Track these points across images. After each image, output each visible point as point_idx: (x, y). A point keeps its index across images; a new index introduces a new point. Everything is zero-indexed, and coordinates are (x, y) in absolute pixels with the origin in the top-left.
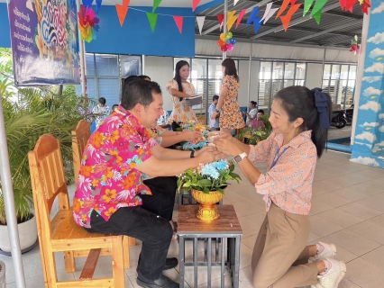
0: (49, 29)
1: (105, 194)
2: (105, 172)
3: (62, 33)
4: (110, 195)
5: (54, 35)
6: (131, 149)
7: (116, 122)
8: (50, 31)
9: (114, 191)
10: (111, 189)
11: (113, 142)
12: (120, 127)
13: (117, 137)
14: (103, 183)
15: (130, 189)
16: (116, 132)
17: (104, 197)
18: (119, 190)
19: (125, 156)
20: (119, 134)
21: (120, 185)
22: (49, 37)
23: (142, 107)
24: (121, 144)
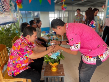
0: (2, 7)
1: (17, 65)
2: (18, 58)
3: (8, 7)
4: (19, 65)
5: (4, 8)
6: (25, 51)
7: (19, 42)
8: (2, 8)
9: (20, 64)
10: (19, 63)
11: (19, 49)
12: (21, 44)
13: (20, 48)
14: (16, 62)
15: (26, 63)
16: (19, 46)
17: (17, 66)
18: (22, 64)
19: (23, 54)
20: (20, 47)
21: (22, 62)
22: (2, 10)
23: (29, 36)
24: (21, 50)
